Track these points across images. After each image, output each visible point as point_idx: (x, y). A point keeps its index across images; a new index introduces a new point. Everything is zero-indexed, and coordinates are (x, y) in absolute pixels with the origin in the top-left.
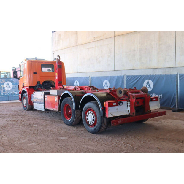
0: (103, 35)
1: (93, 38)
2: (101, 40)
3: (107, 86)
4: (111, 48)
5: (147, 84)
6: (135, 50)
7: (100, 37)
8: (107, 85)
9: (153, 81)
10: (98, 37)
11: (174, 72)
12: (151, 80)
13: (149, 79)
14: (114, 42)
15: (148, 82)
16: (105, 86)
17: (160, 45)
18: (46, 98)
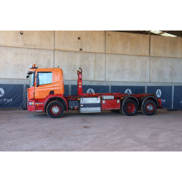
0: (40, 45)
1: (24, 44)
2: (36, 49)
4: (50, 60)
5: (90, 91)
6: (75, 66)
7: (36, 45)
10: (32, 45)
11: (104, 84)
12: (92, 89)
14: (53, 55)
17: (95, 65)
18: (104, 102)
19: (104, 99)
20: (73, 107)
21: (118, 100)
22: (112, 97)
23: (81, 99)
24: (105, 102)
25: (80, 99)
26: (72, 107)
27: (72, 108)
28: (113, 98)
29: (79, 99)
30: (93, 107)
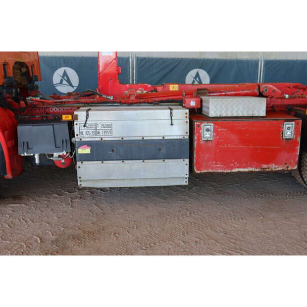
3: (71, 85)
8: (69, 81)
9: (208, 73)
12: (203, 69)
13: (200, 68)
15: (197, 75)
16: (61, 82)
18: (207, 132)
19: (212, 114)
20: (41, 156)
21: (287, 125)
22: (257, 107)
23: (81, 114)
24: (215, 130)
25: (76, 117)
26: (37, 157)
27: (37, 161)
28: (263, 113)
29: (66, 117)
30: (143, 159)
